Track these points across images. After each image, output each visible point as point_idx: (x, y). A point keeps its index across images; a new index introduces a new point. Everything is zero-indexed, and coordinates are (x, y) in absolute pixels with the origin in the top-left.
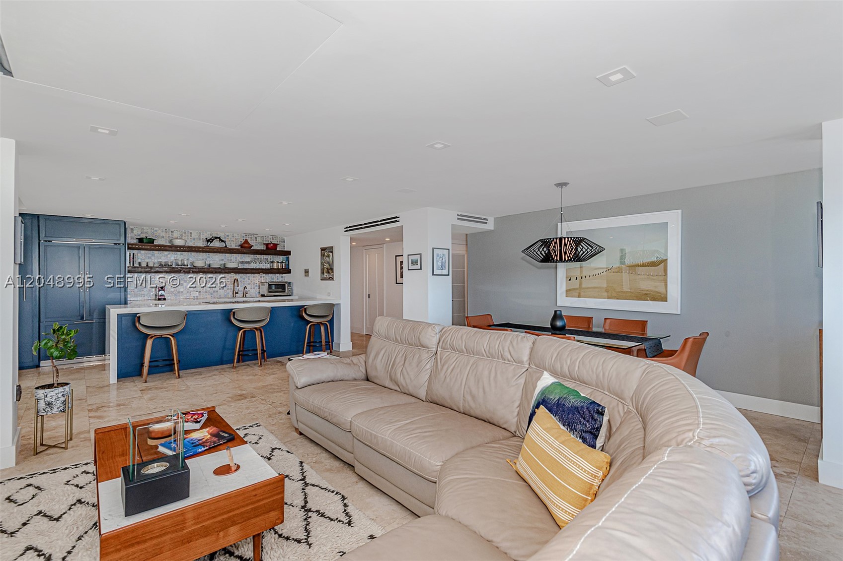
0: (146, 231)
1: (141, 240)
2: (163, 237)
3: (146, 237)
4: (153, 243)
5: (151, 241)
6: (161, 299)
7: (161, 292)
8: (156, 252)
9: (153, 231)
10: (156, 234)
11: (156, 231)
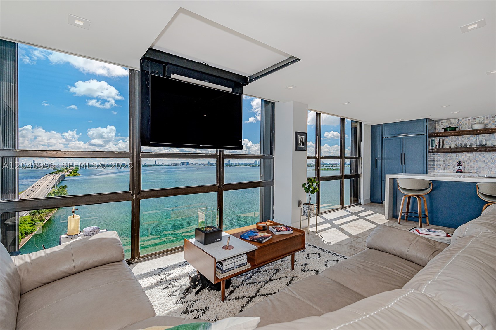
0: (452, 122)
1: (445, 129)
2: (466, 124)
3: (450, 127)
4: (455, 130)
5: (454, 129)
6: (460, 171)
7: (460, 167)
8: (460, 137)
9: (458, 121)
10: (460, 123)
11: (461, 120)
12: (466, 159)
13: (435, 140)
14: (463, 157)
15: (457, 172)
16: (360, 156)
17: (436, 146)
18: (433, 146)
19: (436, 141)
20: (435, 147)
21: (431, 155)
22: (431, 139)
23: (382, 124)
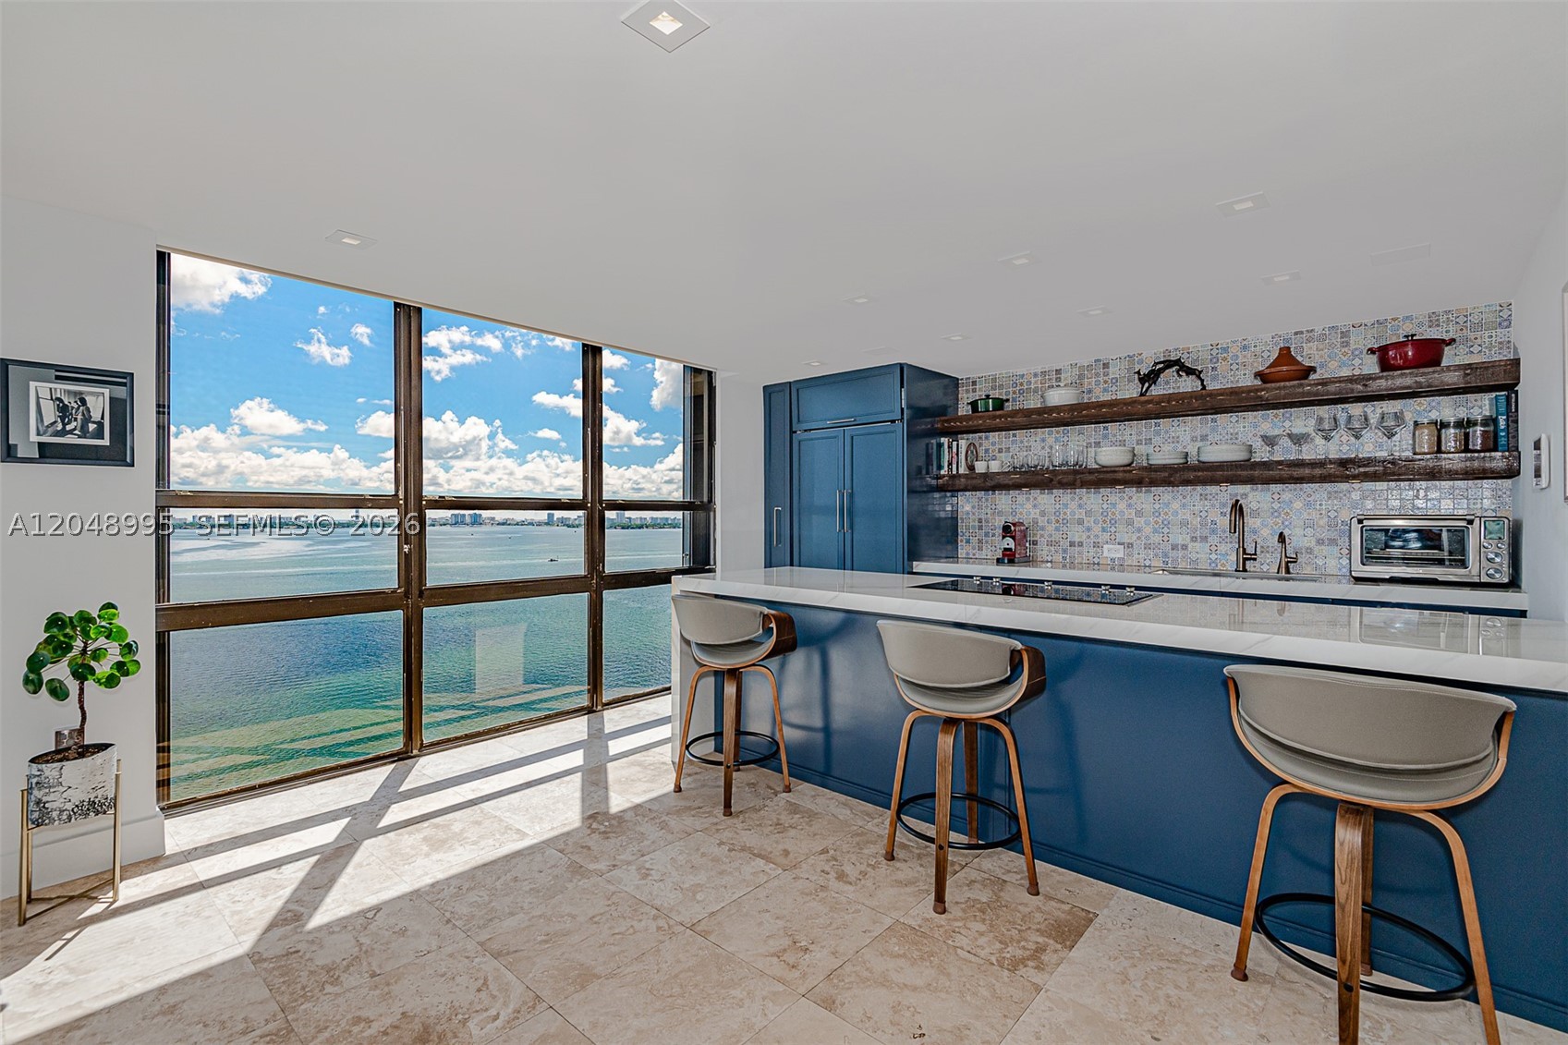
1: (974, 406)
3: (988, 396)
4: (1001, 408)
5: (999, 405)
10: (1021, 385)
11: (1022, 377)
12: (1035, 514)
13: (946, 446)
14: (1029, 507)
15: (999, 561)
16: (711, 500)
17: (950, 464)
18: (940, 467)
19: (949, 447)
20: (946, 468)
21: (946, 496)
22: (934, 441)
23: (790, 383)
